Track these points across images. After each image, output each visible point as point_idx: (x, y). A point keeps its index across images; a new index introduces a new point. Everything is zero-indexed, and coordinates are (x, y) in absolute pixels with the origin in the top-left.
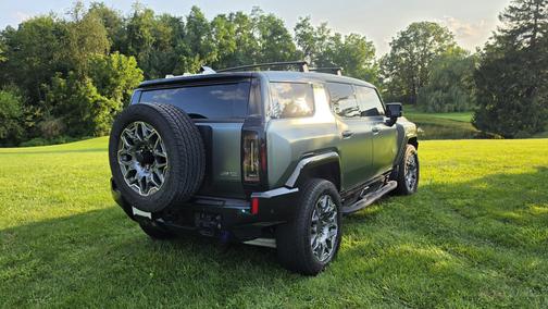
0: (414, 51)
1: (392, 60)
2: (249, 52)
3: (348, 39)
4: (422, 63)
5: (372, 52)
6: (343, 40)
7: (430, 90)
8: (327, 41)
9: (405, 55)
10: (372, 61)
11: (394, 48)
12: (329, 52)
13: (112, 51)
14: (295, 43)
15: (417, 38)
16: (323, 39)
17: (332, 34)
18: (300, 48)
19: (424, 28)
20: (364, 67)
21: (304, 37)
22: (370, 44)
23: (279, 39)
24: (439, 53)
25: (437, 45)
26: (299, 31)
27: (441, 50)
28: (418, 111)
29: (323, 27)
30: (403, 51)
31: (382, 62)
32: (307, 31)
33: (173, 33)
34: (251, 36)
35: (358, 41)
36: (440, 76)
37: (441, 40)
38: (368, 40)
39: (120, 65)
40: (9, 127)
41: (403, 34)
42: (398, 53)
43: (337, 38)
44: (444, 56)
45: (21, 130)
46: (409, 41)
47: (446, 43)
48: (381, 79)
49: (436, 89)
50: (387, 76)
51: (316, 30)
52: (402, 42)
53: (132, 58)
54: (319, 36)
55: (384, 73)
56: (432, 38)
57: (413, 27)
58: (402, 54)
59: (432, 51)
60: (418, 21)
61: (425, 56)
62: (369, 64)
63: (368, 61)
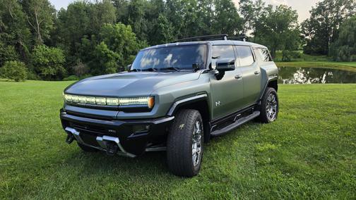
0: (329, 17)
1: (312, 24)
2: (207, 20)
3: (278, 9)
4: (334, 25)
5: (296, 18)
6: (274, 10)
7: (339, 46)
8: (262, 10)
9: (321, 19)
10: (296, 24)
11: (313, 15)
12: (263, 18)
13: (117, 22)
14: (239, 13)
15: (331, 7)
16: (259, 9)
17: (266, 6)
18: (242, 16)
20: (290, 28)
21: (246, 9)
22: (294, 12)
24: (349, 17)
25: (347, 11)
26: (242, 5)
27: (350, 15)
28: (330, 61)
29: (260, 1)
30: (320, 17)
31: (302, 25)
32: (248, 4)
33: (157, 9)
34: (209, 9)
35: (285, 10)
36: (348, 34)
37: (351, 8)
38: (293, 9)
39: (121, 30)
40: (57, 68)
41: (320, 4)
42: (316, 18)
43: (269, 8)
44: (351, 20)
45: (64, 70)
46: (325, 9)
47: (354, 10)
48: (303, 37)
49: (344, 44)
50: (307, 35)
51: (254, 3)
52: (320, 10)
53: (129, 26)
54: (257, 7)
55: (305, 33)
56: (343, 7)
58: (319, 19)
59: (343, 16)
61: (339, 20)
62: (293, 26)
63: (292, 24)
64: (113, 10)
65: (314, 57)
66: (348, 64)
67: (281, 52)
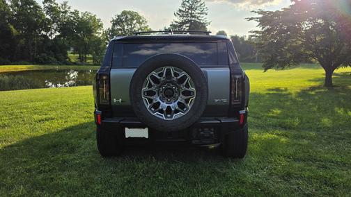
0: (126, 28)
1: (113, 32)
3: (83, 14)
5: (101, 26)
6: (80, 15)
8: (69, 14)
9: (121, 30)
10: (102, 31)
11: (114, 25)
12: (71, 23)
14: (44, 12)
15: (127, 20)
16: (65, 12)
17: (72, 10)
18: (48, 17)
19: (131, 15)
21: (51, 10)
22: (99, 20)
23: (30, 8)
24: (140, 31)
25: (138, 26)
26: (47, 5)
27: (141, 28)
29: (65, 4)
30: (119, 27)
31: (106, 32)
32: (53, 5)
35: (91, 17)
37: (140, 23)
38: (97, 18)
41: (118, 16)
42: (116, 28)
43: (76, 13)
46: (123, 22)
47: (143, 25)
51: (59, 5)
52: (115, 23)
54: (62, 10)
56: (135, 21)
57: (124, 13)
59: (136, 29)
60: (128, 10)
62: (99, 34)
63: (99, 31)
67: (90, 56)
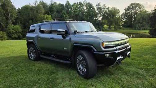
0: (132, 12)
1: (125, 15)
2: (83, 13)
3: (111, 8)
4: (134, 15)
5: (119, 12)
6: (110, 9)
7: (136, 23)
8: (105, 9)
9: (129, 13)
10: (119, 15)
11: (126, 11)
12: (106, 12)
13: (45, 14)
14: (96, 10)
15: (133, 8)
16: (104, 9)
18: (97, 12)
19: (135, 5)
20: (117, 17)
21: (99, 8)
22: (118, 10)
23: (91, 9)
24: (140, 12)
25: (139, 10)
26: (97, 7)
27: (140, 11)
28: (133, 30)
29: (104, 5)
30: (129, 12)
31: (122, 15)
32: (100, 7)
33: (62, 8)
34: (83, 9)
35: (115, 9)
36: (140, 19)
37: (140, 8)
38: (118, 9)
39: (47, 18)
40: (18, 34)
41: (128, 7)
42: (127, 12)
43: (108, 8)
44: (141, 13)
45: (21, 35)
46: (130, 9)
47: (142, 9)
48: (122, 20)
49: (139, 23)
50: (124, 19)
51: (102, 6)
52: (128, 9)
53: (50, 16)
55: (123, 18)
56: (137, 8)
57: (132, 4)
58: (128, 13)
59: (138, 11)
60: (133, 3)
61: (136, 13)
62: (118, 16)
63: (118, 15)
64: (43, 9)
65: (127, 28)
66: (141, 31)
